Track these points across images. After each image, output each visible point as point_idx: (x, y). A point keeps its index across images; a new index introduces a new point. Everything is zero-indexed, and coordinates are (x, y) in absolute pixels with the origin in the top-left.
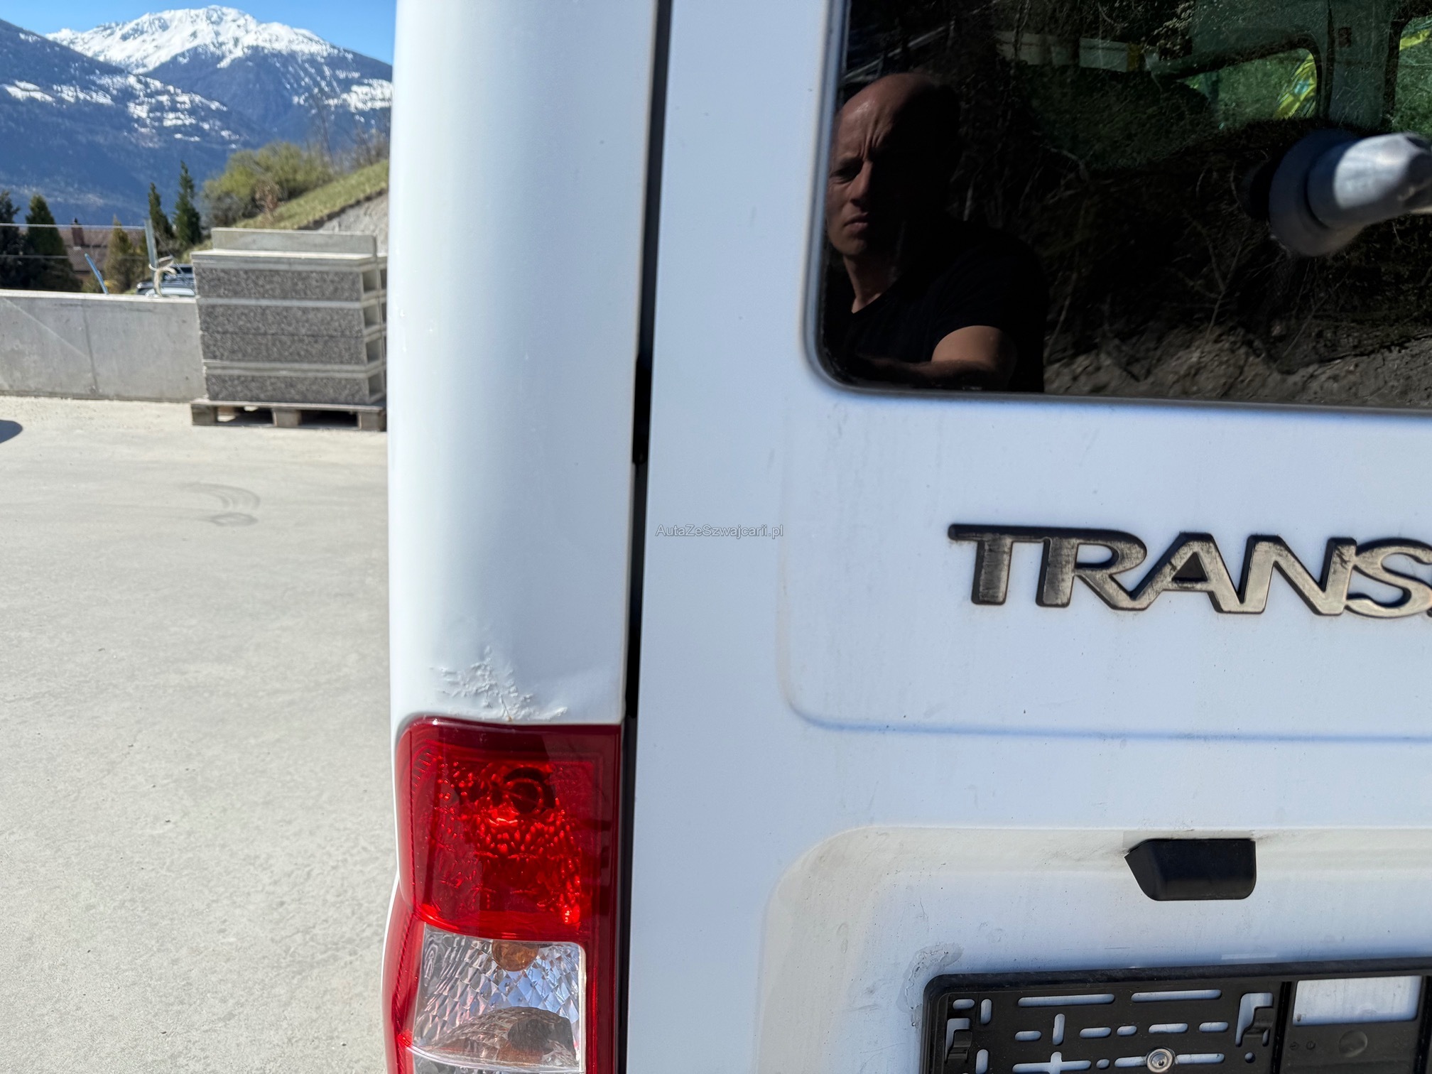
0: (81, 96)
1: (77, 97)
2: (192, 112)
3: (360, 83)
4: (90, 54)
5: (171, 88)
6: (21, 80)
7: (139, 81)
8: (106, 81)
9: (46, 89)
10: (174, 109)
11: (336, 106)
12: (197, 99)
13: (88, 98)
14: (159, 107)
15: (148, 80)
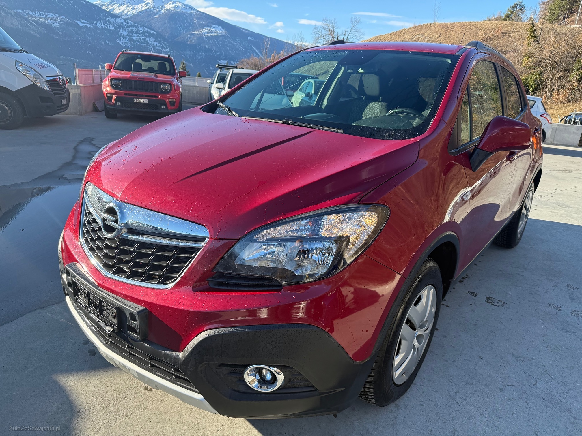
0: (104, 26)
1: (102, 26)
2: (143, 34)
3: (208, 26)
4: (108, 10)
5: (137, 25)
6: (83, 19)
7: (125, 21)
8: (113, 20)
9: (91, 23)
10: (137, 33)
11: (197, 34)
12: (146, 29)
13: (106, 27)
14: (132, 32)
15: (129, 21)
